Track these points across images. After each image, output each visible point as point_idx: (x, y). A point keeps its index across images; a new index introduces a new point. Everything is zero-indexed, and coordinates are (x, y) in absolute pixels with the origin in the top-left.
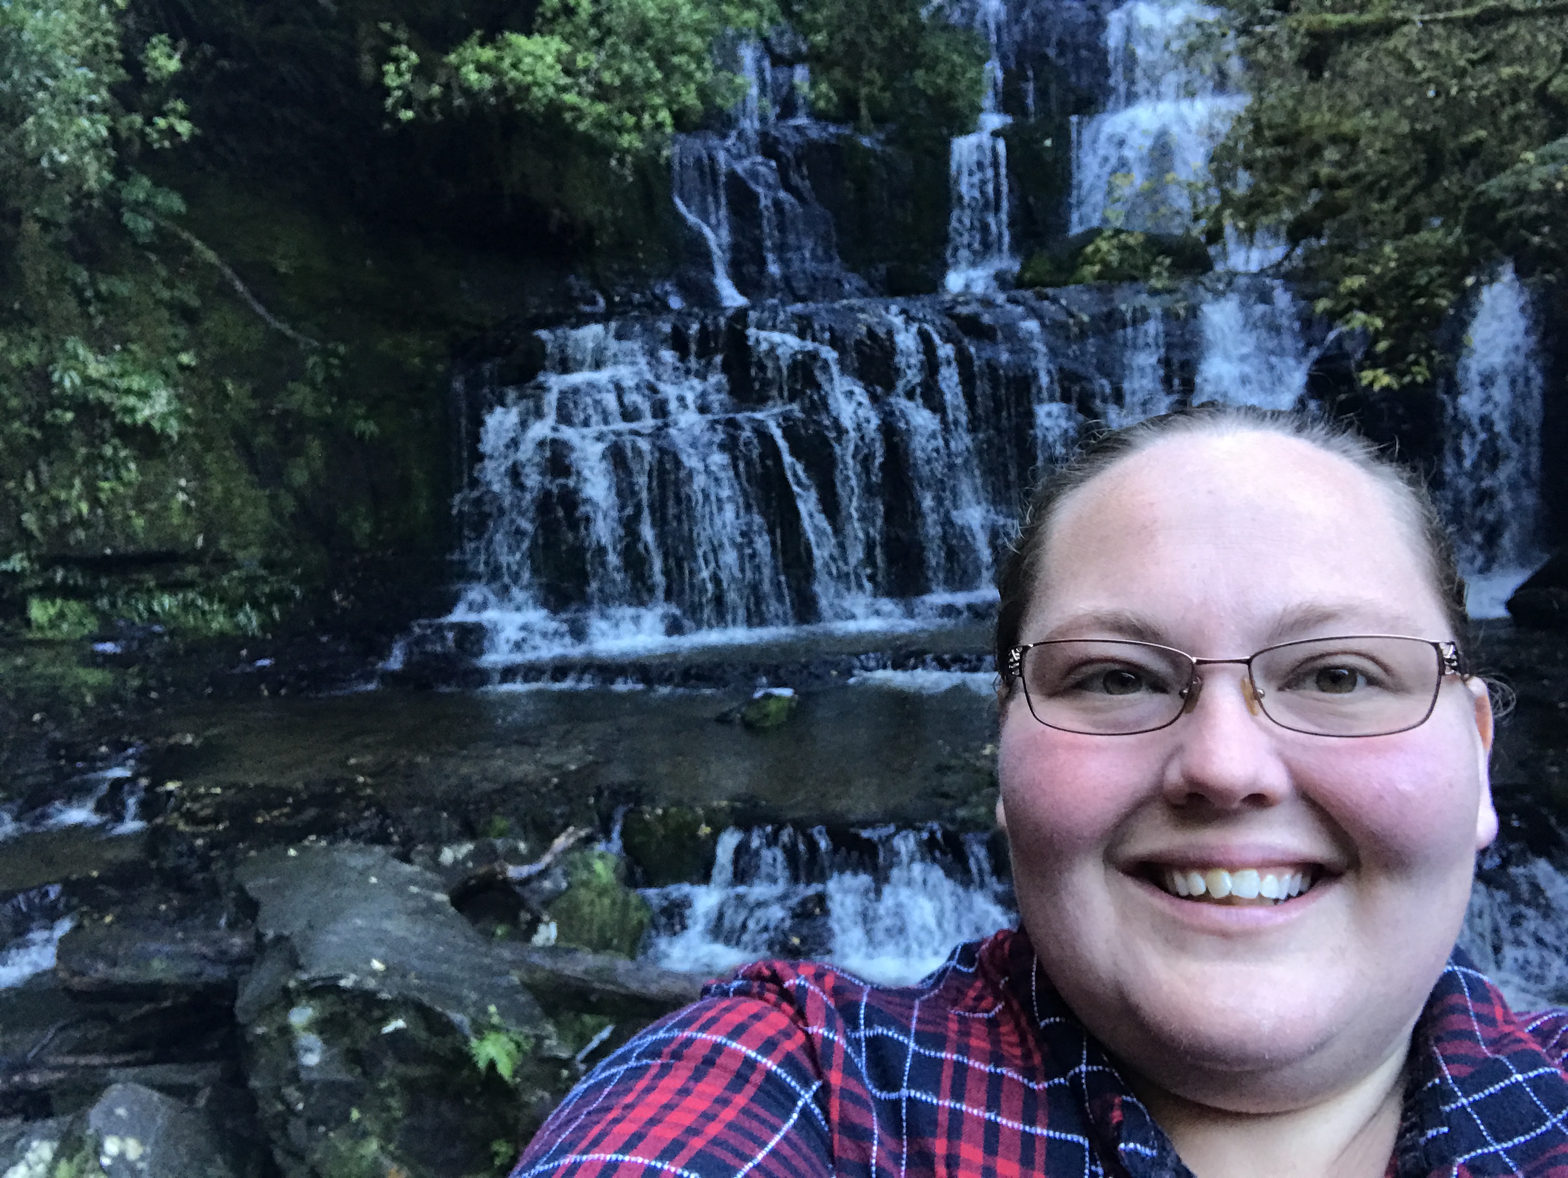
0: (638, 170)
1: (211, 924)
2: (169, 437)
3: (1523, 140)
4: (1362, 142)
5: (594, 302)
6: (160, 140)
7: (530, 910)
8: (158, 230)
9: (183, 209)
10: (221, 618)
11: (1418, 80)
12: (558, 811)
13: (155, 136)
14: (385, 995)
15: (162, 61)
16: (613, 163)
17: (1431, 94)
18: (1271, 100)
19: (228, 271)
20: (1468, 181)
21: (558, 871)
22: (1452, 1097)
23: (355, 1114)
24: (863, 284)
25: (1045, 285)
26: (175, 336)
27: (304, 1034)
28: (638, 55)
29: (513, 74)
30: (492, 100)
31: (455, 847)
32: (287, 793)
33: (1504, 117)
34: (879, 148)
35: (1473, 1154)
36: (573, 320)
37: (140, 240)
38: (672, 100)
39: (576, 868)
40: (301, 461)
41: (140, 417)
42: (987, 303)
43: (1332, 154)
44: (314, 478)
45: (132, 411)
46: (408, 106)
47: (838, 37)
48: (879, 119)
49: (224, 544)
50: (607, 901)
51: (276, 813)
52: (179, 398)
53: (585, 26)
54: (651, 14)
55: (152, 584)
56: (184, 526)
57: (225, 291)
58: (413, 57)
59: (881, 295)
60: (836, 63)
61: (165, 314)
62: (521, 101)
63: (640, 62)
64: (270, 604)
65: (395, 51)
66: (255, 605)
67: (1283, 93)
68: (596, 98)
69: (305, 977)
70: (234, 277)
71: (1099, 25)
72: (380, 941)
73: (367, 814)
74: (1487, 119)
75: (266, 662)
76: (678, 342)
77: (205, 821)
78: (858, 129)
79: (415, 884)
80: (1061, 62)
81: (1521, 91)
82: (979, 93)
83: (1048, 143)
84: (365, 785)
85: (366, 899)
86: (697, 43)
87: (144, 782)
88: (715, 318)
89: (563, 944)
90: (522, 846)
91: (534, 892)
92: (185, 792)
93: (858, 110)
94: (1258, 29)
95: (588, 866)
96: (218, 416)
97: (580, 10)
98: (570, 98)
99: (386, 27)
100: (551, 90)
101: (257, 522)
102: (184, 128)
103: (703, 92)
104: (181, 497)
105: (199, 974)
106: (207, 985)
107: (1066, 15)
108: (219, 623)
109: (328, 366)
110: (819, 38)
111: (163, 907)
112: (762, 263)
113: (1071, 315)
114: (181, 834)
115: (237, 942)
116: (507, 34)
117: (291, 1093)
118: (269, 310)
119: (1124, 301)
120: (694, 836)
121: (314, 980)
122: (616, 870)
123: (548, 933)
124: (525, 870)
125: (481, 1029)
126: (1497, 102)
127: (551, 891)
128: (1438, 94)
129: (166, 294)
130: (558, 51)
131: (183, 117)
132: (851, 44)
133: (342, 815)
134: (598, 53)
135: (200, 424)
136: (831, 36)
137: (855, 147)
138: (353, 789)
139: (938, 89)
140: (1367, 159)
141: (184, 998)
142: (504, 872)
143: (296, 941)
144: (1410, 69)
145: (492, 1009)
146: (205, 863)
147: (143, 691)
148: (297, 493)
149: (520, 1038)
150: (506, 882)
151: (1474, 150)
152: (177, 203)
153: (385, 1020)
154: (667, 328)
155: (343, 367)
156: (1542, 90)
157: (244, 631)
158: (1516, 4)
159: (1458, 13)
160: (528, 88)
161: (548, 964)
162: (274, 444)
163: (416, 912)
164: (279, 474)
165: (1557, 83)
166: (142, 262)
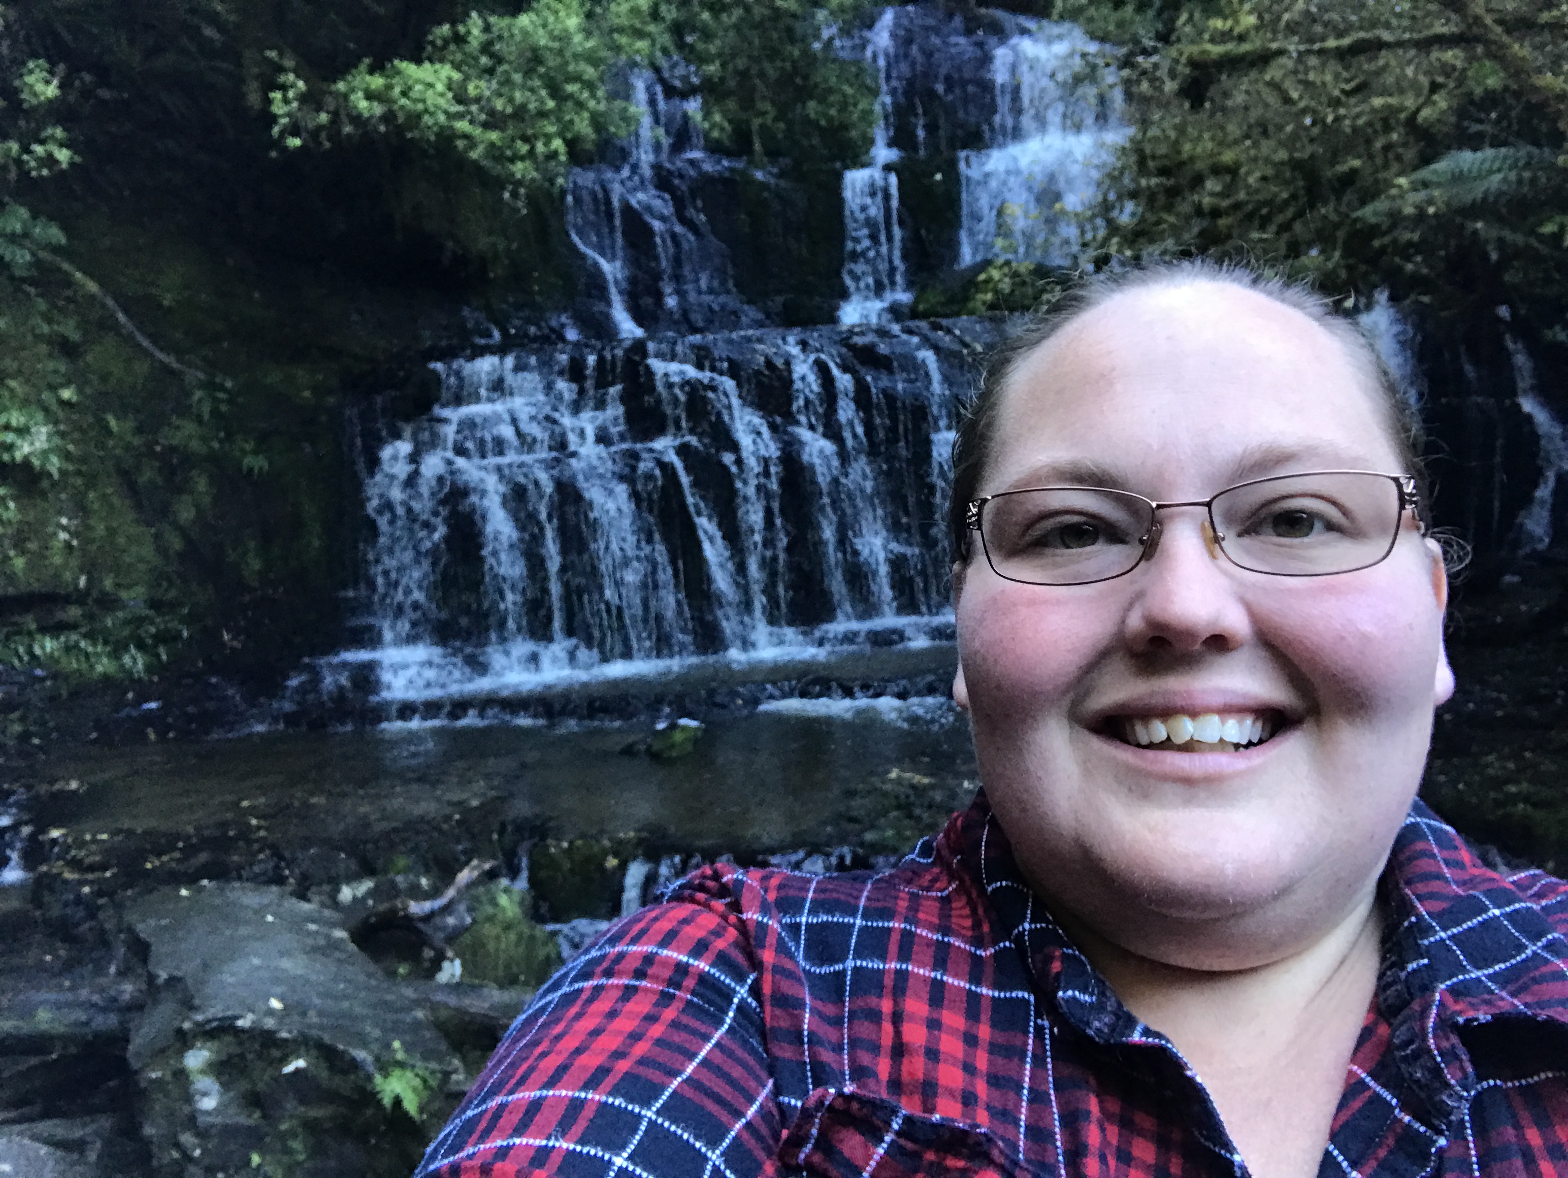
0: (531, 200)
1: (100, 970)
2: (50, 475)
3: (1396, 167)
4: (1243, 170)
5: (490, 336)
6: (39, 168)
7: (432, 947)
8: (38, 263)
9: (63, 241)
10: (105, 660)
11: (1294, 109)
12: (460, 847)
13: (33, 164)
14: (284, 1035)
15: (40, 87)
16: (507, 195)
17: (1308, 121)
18: (1153, 132)
19: (110, 302)
20: (1343, 209)
21: (462, 907)
22: (1429, 930)
23: (256, 1159)
24: (760, 316)
25: (937, 316)
26: (56, 372)
27: (200, 1077)
28: (529, 83)
29: (403, 101)
30: (382, 128)
31: (355, 885)
32: (178, 837)
33: (1378, 144)
34: (773, 181)
35: (1455, 980)
36: (468, 352)
37: (18, 273)
38: (565, 128)
39: (480, 902)
40: (186, 498)
41: (18, 456)
42: (883, 333)
43: (1212, 185)
44: (200, 516)
45: (10, 448)
46: (295, 133)
47: (730, 67)
48: (773, 154)
49: (108, 583)
50: (513, 937)
51: (165, 858)
52: (63, 435)
53: (476, 53)
54: (542, 42)
55: (33, 626)
56: (65, 566)
57: (107, 325)
58: (301, 84)
59: (778, 326)
60: (729, 94)
61: (43, 348)
62: (411, 129)
63: (532, 90)
64: (156, 646)
65: (282, 79)
66: (141, 646)
67: (1165, 125)
68: (486, 126)
69: (200, 1018)
70: (117, 308)
71: (986, 60)
72: (276, 981)
73: (261, 856)
74: (1361, 149)
75: (153, 705)
76: (575, 372)
77: (92, 868)
78: (750, 162)
79: (313, 921)
80: (950, 97)
81: (1392, 122)
82: (870, 124)
83: (938, 177)
84: (259, 828)
85: (261, 939)
86: (590, 72)
87: (26, 830)
89: (467, 980)
90: (424, 882)
91: (437, 929)
92: (70, 840)
93: (750, 143)
94: (1140, 59)
95: (494, 902)
96: (102, 453)
97: (470, 39)
98: (462, 125)
99: (272, 54)
100: (442, 118)
101: (142, 561)
102: (63, 155)
103: (597, 122)
104: (63, 536)
105: (86, 1024)
106: (97, 1035)
107: (953, 50)
108: (103, 666)
109: (215, 400)
110: (712, 69)
111: (48, 958)
112: (659, 296)
113: (966, 345)
114: (66, 882)
115: (128, 989)
116: (396, 62)
117: (187, 1138)
118: (155, 343)
120: (601, 867)
121: (209, 1021)
122: (521, 903)
123: (452, 970)
124: (427, 906)
125: (385, 1066)
126: (1370, 131)
127: (455, 928)
128: (1314, 123)
129: (46, 329)
130: (450, 79)
131: (61, 145)
132: (744, 75)
133: (235, 858)
134: (489, 81)
135: (83, 460)
136: (723, 65)
138: (246, 833)
139: (830, 119)
140: (1248, 186)
141: (73, 1050)
142: (405, 908)
143: (190, 982)
144: (1287, 100)
145: (396, 1044)
146: (92, 911)
147: (25, 737)
148: (183, 530)
149: (427, 1074)
150: (409, 919)
151: (1351, 177)
152: (56, 234)
153: (284, 1060)
154: (564, 358)
155: (230, 402)
156: (1412, 120)
157: (130, 673)
158: (1387, 36)
159: (1331, 43)
160: (419, 116)
161: (453, 1001)
162: (159, 481)
163: (315, 950)
164: (164, 512)
165: (1425, 113)
166: (20, 295)
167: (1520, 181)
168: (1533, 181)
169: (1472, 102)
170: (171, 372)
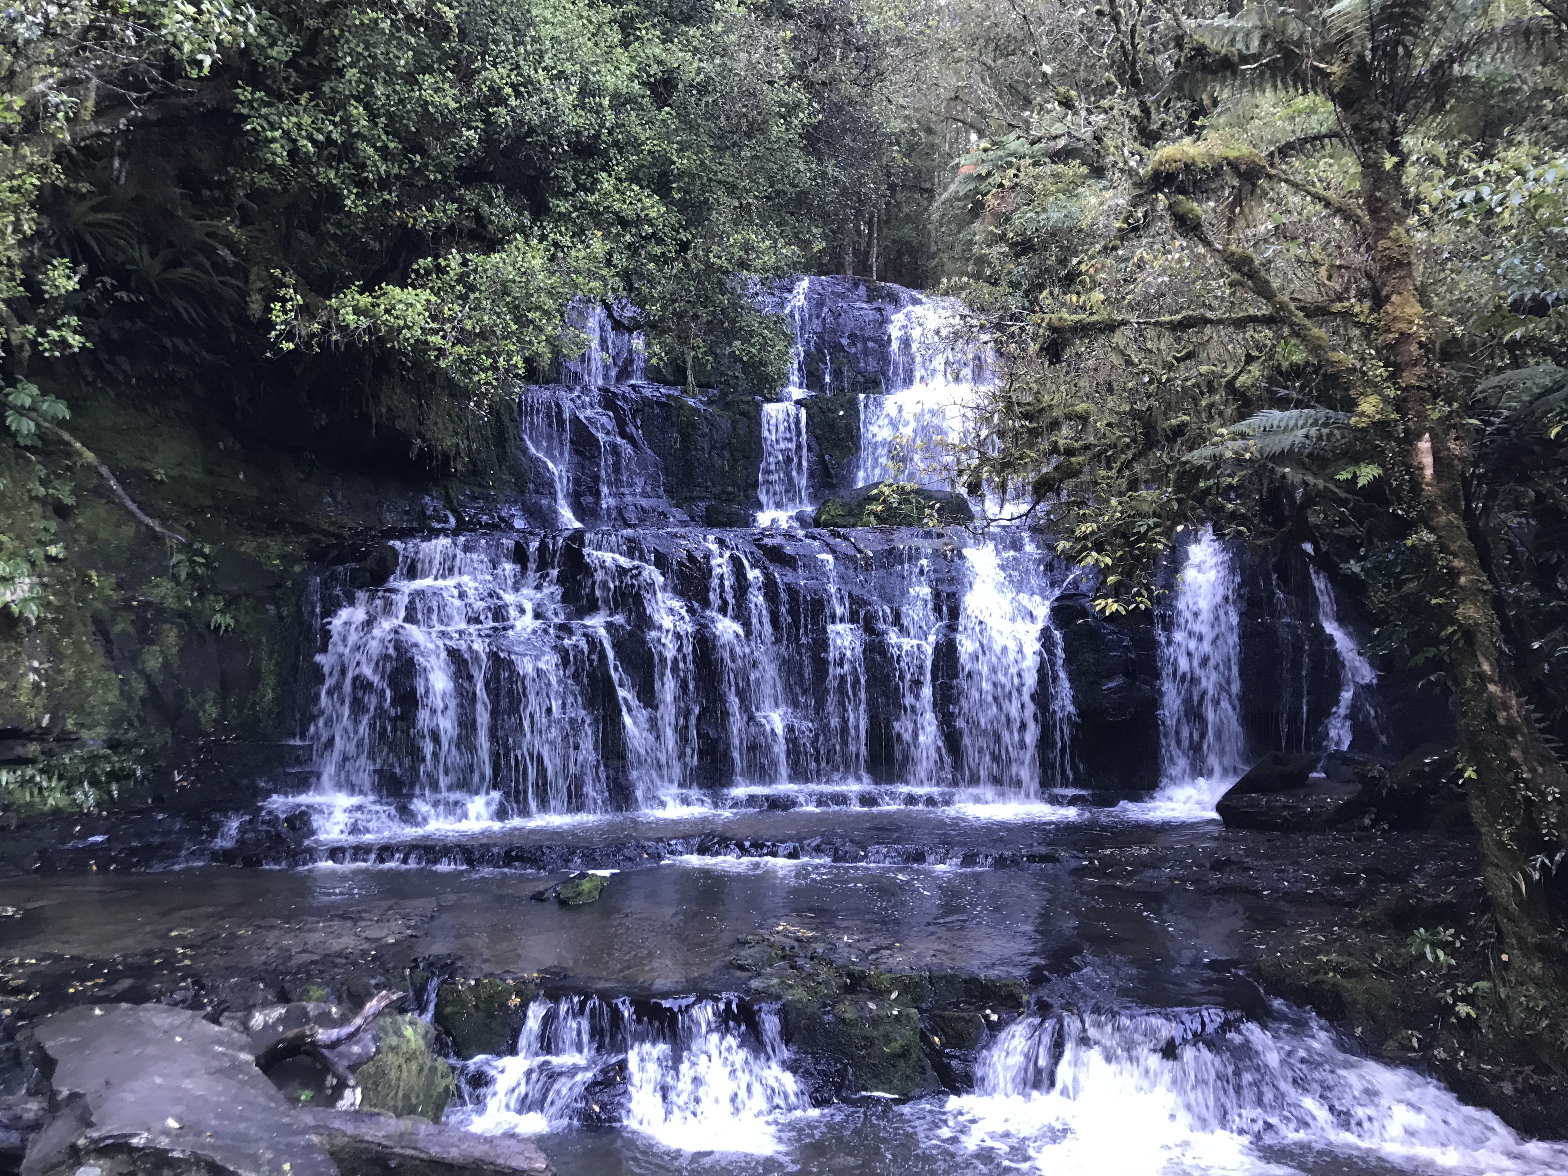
0: (493, 411)
1: (11, 1090)
2: (28, 620)
3: (1218, 421)
4: (1092, 418)
5: (446, 521)
6: (52, 350)
7: (334, 1075)
8: (41, 435)
9: (68, 416)
10: (58, 795)
12: (371, 980)
13: (47, 346)
14: (177, 1154)
15: (62, 282)
16: (472, 405)
17: (1146, 380)
19: (104, 470)
20: (1175, 453)
21: (368, 1037)
24: (685, 517)
25: (838, 526)
26: (46, 530)
28: (498, 309)
29: (386, 317)
30: (366, 338)
31: (268, 1012)
34: (702, 408)
36: (425, 534)
37: (22, 442)
38: (524, 347)
39: (386, 1033)
40: (155, 649)
43: (1067, 429)
44: (166, 665)
46: (290, 338)
47: (670, 309)
48: (703, 384)
49: (70, 723)
50: (414, 1066)
51: (88, 984)
52: (44, 586)
53: (453, 282)
54: (511, 277)
56: (31, 704)
57: (101, 492)
58: (299, 299)
59: (700, 526)
60: (667, 330)
61: (36, 507)
62: (391, 340)
63: (499, 315)
64: (109, 783)
65: (283, 292)
66: (95, 783)
68: (456, 341)
69: (95, 1135)
70: (111, 476)
72: (177, 1101)
73: (183, 985)
75: (99, 838)
77: (16, 991)
78: (684, 391)
79: (221, 1044)
81: (1216, 385)
82: (786, 364)
83: (841, 413)
85: (168, 1058)
86: (549, 303)
88: (554, 538)
89: (366, 1108)
90: (334, 1011)
91: (341, 1056)
93: (684, 374)
94: (1009, 323)
95: (399, 1034)
96: (80, 605)
97: (449, 270)
98: (435, 340)
99: (277, 272)
100: (418, 333)
101: (106, 703)
102: (75, 341)
103: (553, 344)
104: (32, 677)
108: (55, 799)
109: (193, 563)
110: (653, 309)
113: (860, 551)
115: (33, 1109)
116: (384, 286)
118: (142, 508)
119: (902, 540)
120: (504, 1006)
121: (104, 1139)
122: (425, 1037)
123: (352, 1098)
124: (334, 1033)
126: (1197, 391)
127: (359, 1057)
128: (1151, 382)
129: (42, 491)
130: (428, 301)
131: (75, 332)
132: (680, 316)
133: (157, 985)
134: (462, 305)
135: (59, 610)
137: (682, 406)
139: (752, 357)
140: (1097, 431)
142: (313, 1035)
143: (89, 1099)
145: (288, 1167)
146: (10, 1034)
148: (148, 678)
150: (315, 1046)
151: (1180, 430)
152: (62, 411)
155: (207, 565)
156: (1231, 383)
157: (80, 806)
158: (1209, 315)
159: (1166, 318)
160: (400, 330)
161: (350, 1129)
162: (132, 630)
163: (220, 1071)
164: (134, 659)
165: (1242, 379)
166: (21, 461)
167: (1320, 438)
168: (1330, 435)
169: (1280, 373)
170: (155, 537)
